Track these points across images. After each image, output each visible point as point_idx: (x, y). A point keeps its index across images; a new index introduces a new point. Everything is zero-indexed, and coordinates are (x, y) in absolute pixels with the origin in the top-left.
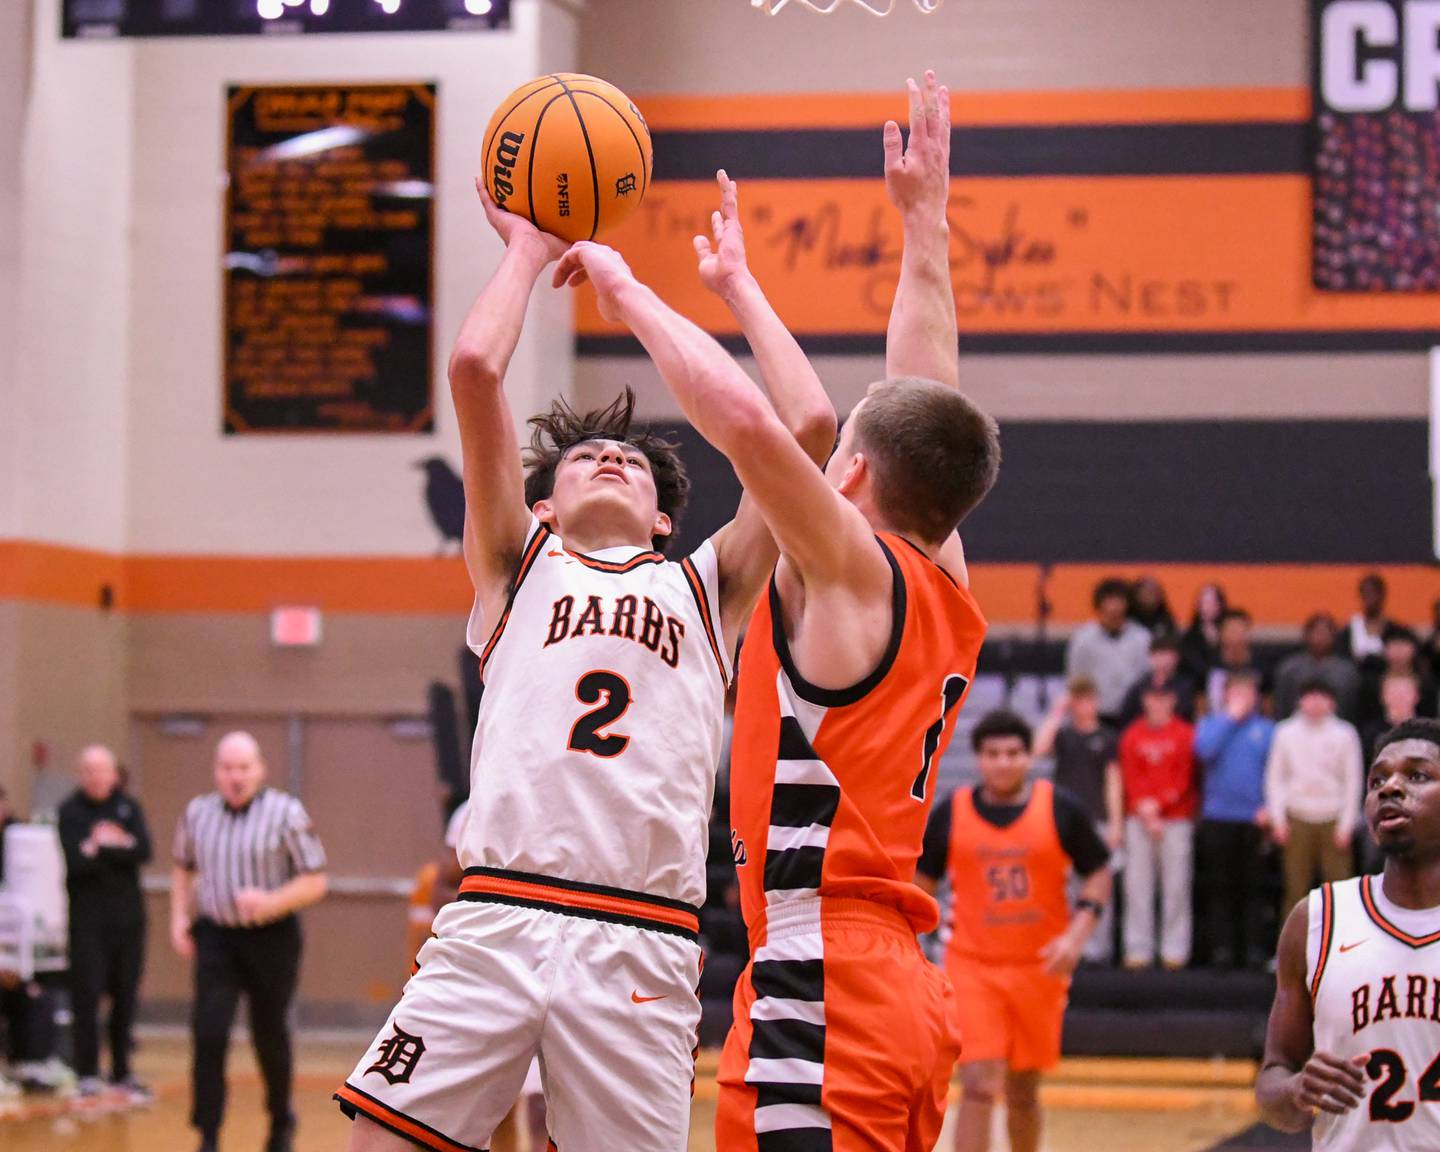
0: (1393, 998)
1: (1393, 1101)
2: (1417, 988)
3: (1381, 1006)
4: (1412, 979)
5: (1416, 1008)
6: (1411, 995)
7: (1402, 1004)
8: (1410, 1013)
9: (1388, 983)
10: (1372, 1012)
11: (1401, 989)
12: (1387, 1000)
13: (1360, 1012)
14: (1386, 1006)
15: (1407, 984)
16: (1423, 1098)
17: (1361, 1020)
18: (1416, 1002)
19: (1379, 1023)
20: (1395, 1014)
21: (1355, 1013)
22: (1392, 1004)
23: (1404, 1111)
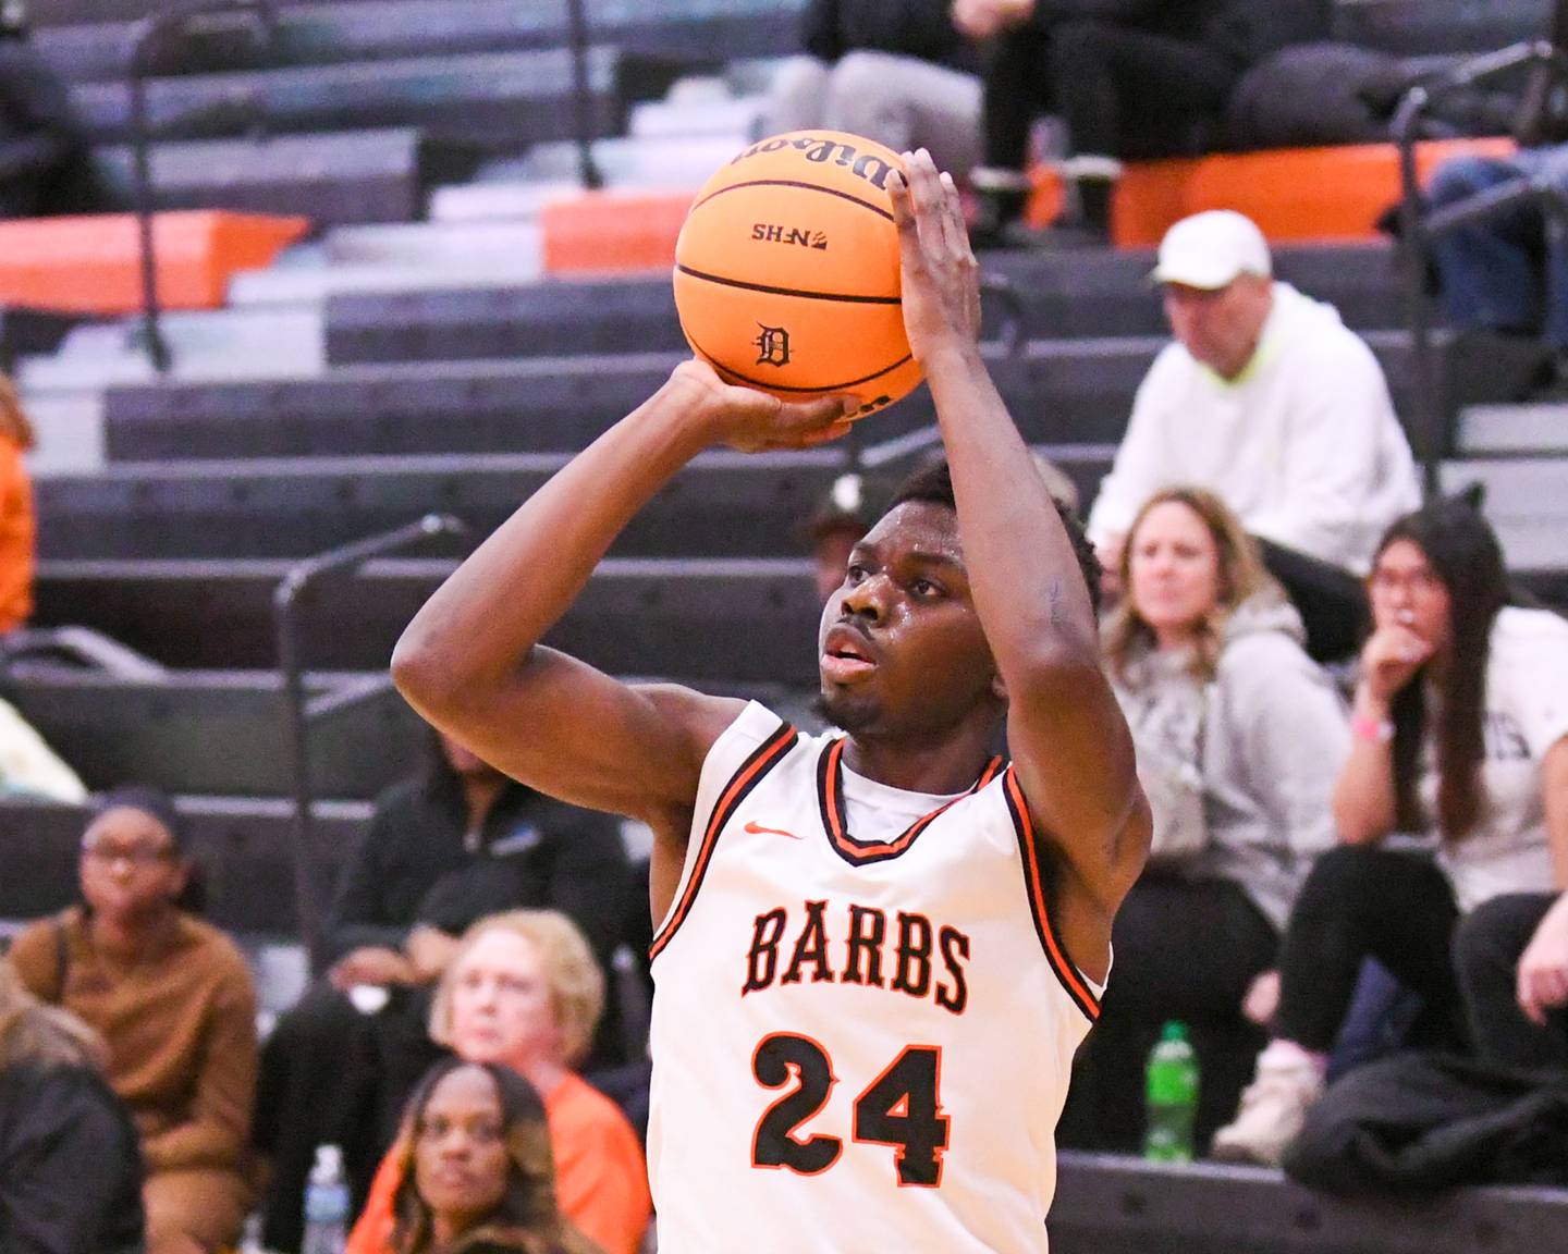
0: (821, 941)
1: (803, 1133)
2: (867, 930)
3: (800, 955)
4: (857, 913)
5: (864, 967)
6: (855, 941)
7: (837, 958)
8: (851, 975)
9: (815, 910)
10: (783, 966)
11: (837, 928)
12: (811, 946)
13: (763, 958)
14: (809, 957)
15: (847, 917)
16: (861, 1134)
17: (761, 974)
18: (864, 954)
19: (791, 985)
20: (823, 974)
21: (753, 957)
22: (820, 956)
23: (822, 1154)
